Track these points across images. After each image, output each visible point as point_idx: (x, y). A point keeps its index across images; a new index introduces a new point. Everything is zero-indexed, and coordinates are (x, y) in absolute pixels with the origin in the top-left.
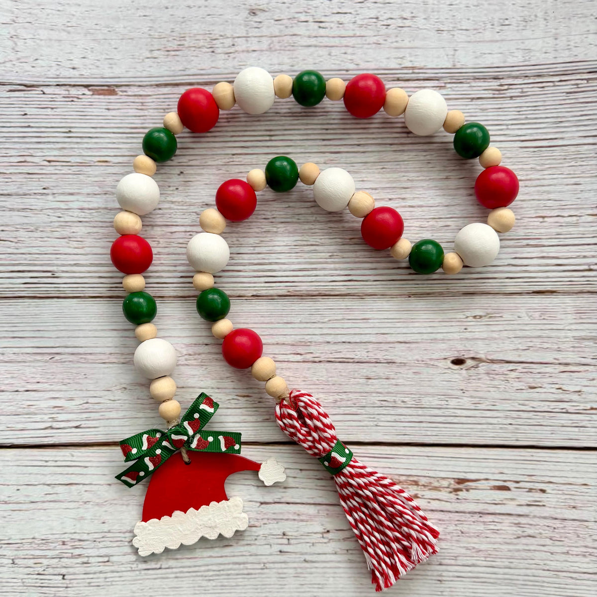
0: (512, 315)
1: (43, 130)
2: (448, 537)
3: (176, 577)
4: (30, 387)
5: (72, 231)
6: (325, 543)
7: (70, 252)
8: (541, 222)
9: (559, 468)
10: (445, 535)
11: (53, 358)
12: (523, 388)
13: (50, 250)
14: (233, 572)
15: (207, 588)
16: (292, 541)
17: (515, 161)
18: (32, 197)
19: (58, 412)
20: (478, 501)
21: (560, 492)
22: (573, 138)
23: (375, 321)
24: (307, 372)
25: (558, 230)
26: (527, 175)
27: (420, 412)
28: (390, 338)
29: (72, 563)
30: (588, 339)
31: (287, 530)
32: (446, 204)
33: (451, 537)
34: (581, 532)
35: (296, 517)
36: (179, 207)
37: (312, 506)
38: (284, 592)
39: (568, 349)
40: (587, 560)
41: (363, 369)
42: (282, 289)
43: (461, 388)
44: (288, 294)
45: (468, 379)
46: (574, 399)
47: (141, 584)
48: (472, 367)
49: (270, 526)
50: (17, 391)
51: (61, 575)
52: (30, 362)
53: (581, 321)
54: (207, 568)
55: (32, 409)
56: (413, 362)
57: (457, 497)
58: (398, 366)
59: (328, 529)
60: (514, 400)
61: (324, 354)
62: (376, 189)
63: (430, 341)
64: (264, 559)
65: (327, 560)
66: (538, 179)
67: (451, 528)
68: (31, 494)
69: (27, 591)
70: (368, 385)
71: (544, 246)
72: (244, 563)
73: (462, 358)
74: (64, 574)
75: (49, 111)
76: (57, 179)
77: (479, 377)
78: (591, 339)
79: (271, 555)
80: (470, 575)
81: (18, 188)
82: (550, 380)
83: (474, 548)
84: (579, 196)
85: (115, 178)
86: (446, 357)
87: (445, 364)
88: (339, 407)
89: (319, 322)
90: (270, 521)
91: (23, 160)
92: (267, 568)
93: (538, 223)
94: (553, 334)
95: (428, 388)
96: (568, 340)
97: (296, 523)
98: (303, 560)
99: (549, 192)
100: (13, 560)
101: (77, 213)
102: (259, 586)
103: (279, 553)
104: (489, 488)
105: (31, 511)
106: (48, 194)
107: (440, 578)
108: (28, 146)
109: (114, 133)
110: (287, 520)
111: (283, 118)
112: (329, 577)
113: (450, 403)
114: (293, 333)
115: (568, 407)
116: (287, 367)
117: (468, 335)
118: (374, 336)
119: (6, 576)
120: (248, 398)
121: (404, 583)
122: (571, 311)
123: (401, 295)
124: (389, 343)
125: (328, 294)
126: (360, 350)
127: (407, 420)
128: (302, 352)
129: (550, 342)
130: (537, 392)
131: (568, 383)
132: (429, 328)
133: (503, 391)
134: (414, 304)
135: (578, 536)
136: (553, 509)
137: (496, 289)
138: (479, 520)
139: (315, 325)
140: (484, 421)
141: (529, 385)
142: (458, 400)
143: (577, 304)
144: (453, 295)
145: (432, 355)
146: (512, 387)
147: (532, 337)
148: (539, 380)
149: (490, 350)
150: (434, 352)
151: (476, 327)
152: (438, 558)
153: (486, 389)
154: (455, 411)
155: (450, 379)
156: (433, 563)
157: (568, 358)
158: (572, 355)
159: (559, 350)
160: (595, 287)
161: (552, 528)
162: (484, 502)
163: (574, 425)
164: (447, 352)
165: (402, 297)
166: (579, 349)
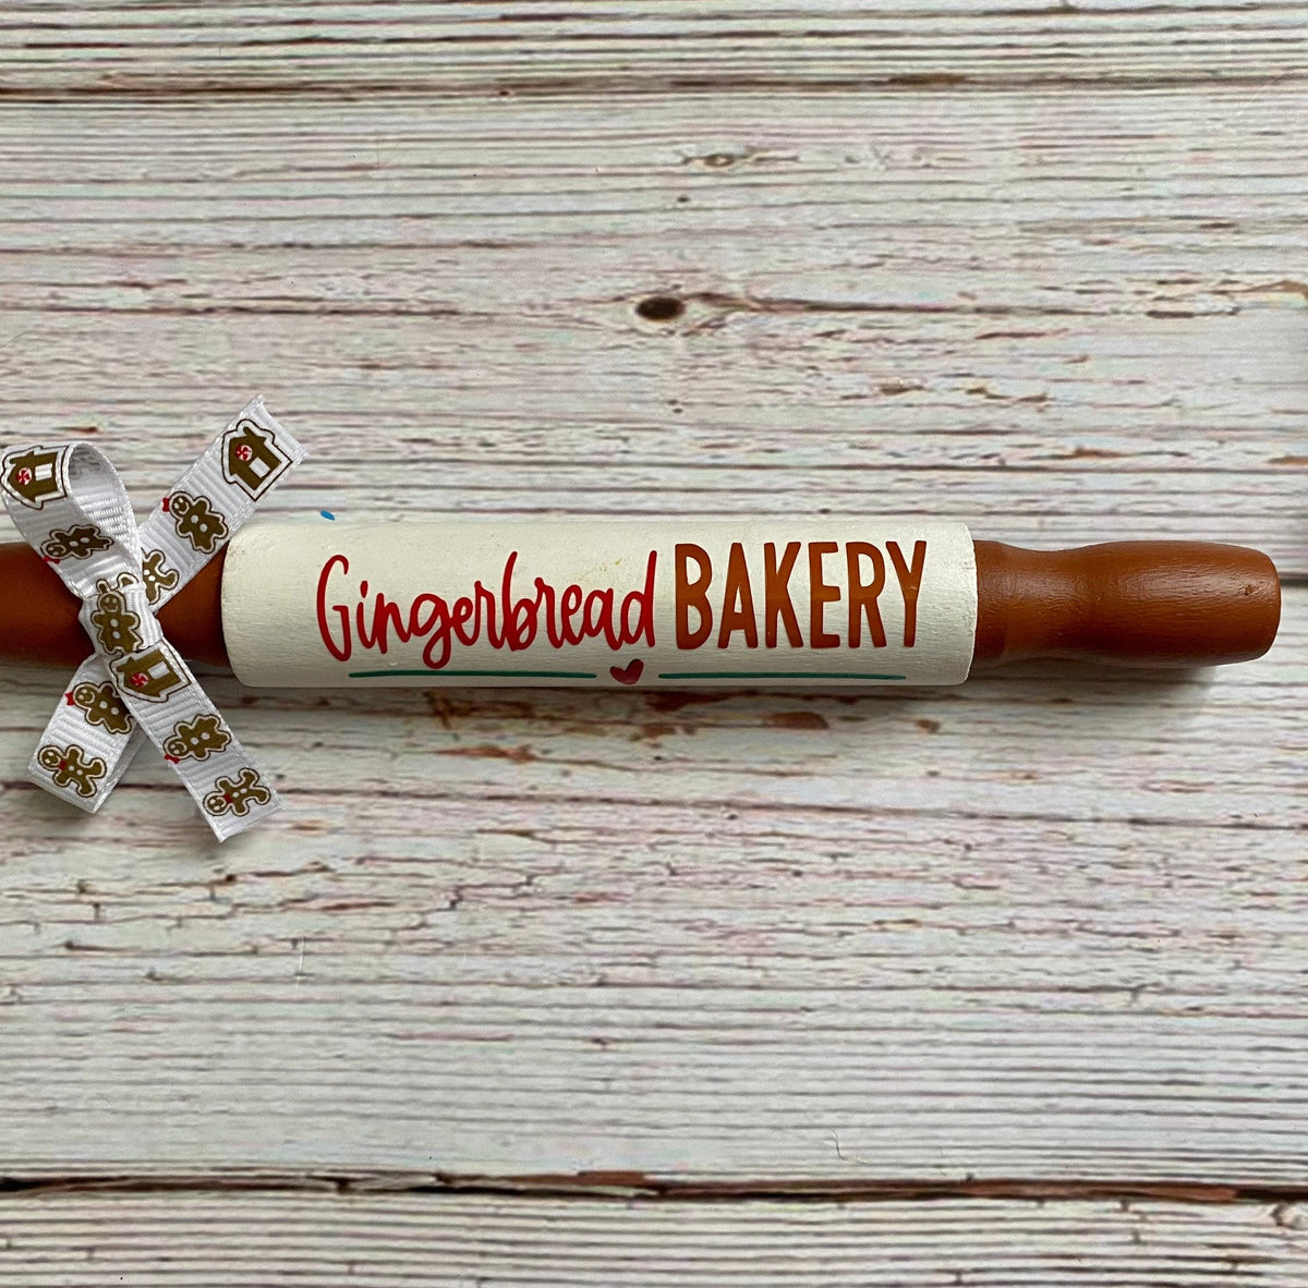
0: (828, 152)
2: (628, 888)
6: (221, 917)
10: (617, 881)
12: (865, 391)
16: (108, 913)
20: (722, 766)
21: (985, 729)
23: (394, 174)
24: (166, 344)
27: (540, 477)
28: (439, 232)
30: (1065, 231)
31: (91, 874)
33: (638, 889)
34: (1052, 854)
35: (124, 833)
38: (80, 1082)
39: (1005, 264)
40: (1071, 946)
41: (353, 334)
42: (81, 68)
43: (671, 395)
44: (104, 83)
46: (1024, 425)
48: (705, 325)
49: (35, 862)
53: (1041, 172)
56: (515, 309)
57: (656, 753)
58: (468, 326)
59: (229, 871)
60: (837, 432)
61: (222, 286)
63: (571, 241)
64: (11, 973)
65: (224, 975)
67: (637, 858)
70: (370, 388)
73: (673, 295)
77: (725, 358)
78: (1076, 229)
79: (37, 956)
80: (700, 1016)
82: (949, 363)
83: (711, 924)
86: (621, 293)
87: (618, 316)
89: (206, 179)
90: (34, 845)
92: (21, 1002)
94: (956, 213)
95: (566, 396)
96: (1003, 231)
97: (122, 850)
98: (144, 974)
103: (63, 951)
104: (760, 722)
107: (600, 1033)
112: (231, 1033)
113: (633, 445)
114: (119, 216)
115: (1005, 453)
116: (99, 327)
117: (691, 220)
118: (389, 223)
121: (483, 1050)
122: (1011, 140)
123: (475, 88)
124: (437, 246)
125: (237, 86)
126: (340, 270)
127: (498, 505)
128: (149, 279)
129: (945, 239)
130: (910, 406)
131: (1004, 373)
132: (565, 197)
133: (801, 403)
134: (521, 116)
135: (1043, 871)
136: (960, 785)
137: (778, 68)
138: (726, 828)
139: (195, 190)
140: (740, 505)
141: (883, 381)
142: (660, 436)
143: (1029, 120)
144: (644, 86)
145: (580, 286)
146: (829, 388)
147: (890, 225)
148: (914, 365)
149: (759, 269)
150: (582, 277)
151: (715, 194)
152: (596, 960)
153: (746, 399)
154: (653, 472)
155: (634, 369)
156: (579, 979)
157: (1003, 290)
158: (1014, 280)
159: (975, 266)
160: (1081, 65)
161: (962, 848)
162: (742, 767)
163: (1024, 508)
164: (624, 277)
165: (481, 92)
166: (1039, 262)
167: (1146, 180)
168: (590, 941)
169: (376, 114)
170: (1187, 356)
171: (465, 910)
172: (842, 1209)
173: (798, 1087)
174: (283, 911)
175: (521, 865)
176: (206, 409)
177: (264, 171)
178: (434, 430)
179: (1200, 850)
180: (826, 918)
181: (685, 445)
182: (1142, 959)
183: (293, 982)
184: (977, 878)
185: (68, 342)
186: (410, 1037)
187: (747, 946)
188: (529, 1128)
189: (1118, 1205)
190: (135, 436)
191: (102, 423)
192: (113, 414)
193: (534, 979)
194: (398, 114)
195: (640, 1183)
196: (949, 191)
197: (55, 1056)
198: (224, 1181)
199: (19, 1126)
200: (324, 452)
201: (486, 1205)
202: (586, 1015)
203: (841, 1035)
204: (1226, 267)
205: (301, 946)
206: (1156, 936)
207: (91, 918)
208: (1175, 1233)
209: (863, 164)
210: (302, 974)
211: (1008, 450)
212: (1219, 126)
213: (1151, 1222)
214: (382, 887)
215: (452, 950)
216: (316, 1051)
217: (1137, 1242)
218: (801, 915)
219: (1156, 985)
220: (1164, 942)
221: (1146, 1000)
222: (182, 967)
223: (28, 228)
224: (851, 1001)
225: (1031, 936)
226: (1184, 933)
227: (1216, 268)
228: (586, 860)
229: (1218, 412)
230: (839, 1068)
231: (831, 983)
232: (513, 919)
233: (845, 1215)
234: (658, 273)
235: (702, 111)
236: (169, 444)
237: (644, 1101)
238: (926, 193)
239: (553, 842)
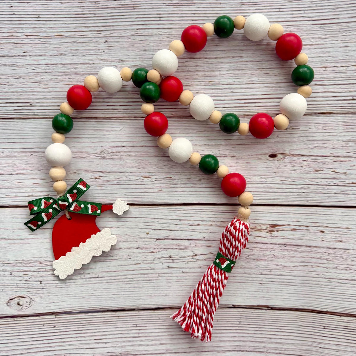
0: (306, 127)
1: (22, 16)
2: (266, 258)
3: (107, 282)
4: (19, 172)
5: (41, 78)
6: (194, 262)
7: (40, 91)
8: (324, 70)
9: (332, 218)
10: (264, 257)
11: (32, 154)
12: (312, 171)
13: (29, 90)
14: (141, 279)
15: (125, 289)
16: (175, 261)
17: (309, 33)
18: (17, 57)
19: (36, 186)
20: (283, 238)
21: (333, 233)
22: (345, 18)
25: (334, 75)
26: (316, 41)
27: (250, 186)
28: (232, 142)
29: (46, 274)
30: (351, 142)
31: (172, 255)
32: (267, 60)
33: (268, 258)
34: (345, 256)
35: (177, 247)
36: (105, 63)
37: (187, 241)
38: (171, 290)
39: (339, 148)
40: (347, 272)
42: (168, 113)
43: (275, 171)
44: (172, 116)
46: (342, 178)
47: (86, 286)
48: (281, 159)
49: (162, 252)
50: (11, 174)
51: (39, 281)
52: (19, 157)
53: (347, 131)
54: (125, 277)
55: (21, 185)
56: (246, 156)
57: (271, 235)
58: (237, 159)
59: (196, 254)
60: (306, 178)
62: (224, 51)
63: (256, 144)
64: (158, 271)
65: (195, 272)
66: (323, 44)
67: (268, 253)
68: (21, 235)
69: (19, 290)
71: (326, 85)
72: (147, 274)
73: (275, 153)
74: (41, 280)
75: (26, 5)
76: (32, 46)
77: (285, 165)
78: (353, 141)
79: (163, 269)
80: (279, 280)
81: (9, 52)
82: (328, 166)
83: (281, 265)
84: (347, 54)
85: (66, 45)
86: (266, 153)
87: (265, 157)
88: (202, 183)
89: (191, 133)
90: (162, 249)
91: (11, 35)
92: (160, 277)
93: (322, 71)
94: (330, 138)
95: (255, 171)
96: (339, 142)
97: (177, 250)
98: (181, 271)
99: (329, 52)
100: (11, 272)
101: (44, 67)
102: (156, 287)
103: (167, 268)
104: (290, 230)
105: (21, 245)
106: (26, 56)
107: (261, 282)
108: (13, 26)
109: (65, 18)
110: (172, 249)
111: (168, 7)
113: (268, 180)
115: (338, 182)
117: (279, 140)
118: (223, 141)
119: (7, 282)
120: (149, 179)
121: (240, 284)
122: (341, 125)
124: (232, 145)
126: (215, 149)
129: (328, 143)
130: (320, 174)
131: (339, 168)
133: (299, 173)
135: (343, 259)
136: (328, 243)
138: (284, 249)
139: (188, 135)
140: (288, 191)
141: (315, 169)
142: (272, 179)
143: (345, 121)
145: (258, 152)
146: (305, 170)
147: (317, 141)
148: (321, 166)
149: (292, 148)
150: (258, 150)
151: (284, 135)
152: (260, 270)
153: (289, 172)
154: (271, 185)
155: (268, 167)
156: (257, 273)
157: (339, 153)
158: (341, 151)
159: (333, 148)
161: (328, 254)
162: (287, 238)
163: (342, 193)
164: (267, 150)
165: (240, 117)
166: (346, 148)
168: (259, 267)
175: (247, 254)
176: (191, 174)
177: (201, 131)
181: (277, 180)
184: (330, 259)
185: (166, 162)
188: (248, 297)
190: (178, 179)
191: (173, 176)
192: (175, 175)
195: (267, 307)
196: (329, 134)
199: (160, 298)
201: (241, 310)
202: (259, 279)
207: (172, 262)
222: (188, 270)
225: (341, 270)
234: (273, 149)
236: (184, 180)
239: (253, 250)
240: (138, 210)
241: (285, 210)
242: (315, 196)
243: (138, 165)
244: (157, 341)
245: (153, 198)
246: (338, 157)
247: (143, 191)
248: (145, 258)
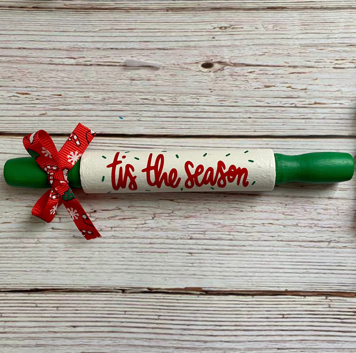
0: (251, 26)
2: (198, 214)
10: (195, 212)
12: (260, 87)
14: (10, 245)
16: (63, 220)
23: (139, 31)
24: (80, 73)
27: (176, 108)
28: (151, 46)
30: (312, 46)
33: (200, 214)
34: (308, 207)
38: (55, 264)
39: (296, 55)
40: (313, 230)
41: (128, 71)
42: (58, 3)
43: (210, 87)
44: (65, 7)
45: (215, 80)
46: (301, 96)
48: (219, 70)
53: (306, 31)
56: (170, 66)
59: (95, 209)
60: (253, 97)
61: (94, 59)
63: (184, 48)
67: (200, 207)
70: (132, 85)
73: (211, 62)
77: (224, 78)
78: (314, 46)
79: (44, 231)
80: (217, 247)
82: (282, 80)
83: (219, 224)
86: (197, 61)
87: (197, 67)
88: (107, 104)
89: (91, 31)
92: (40, 243)
94: (284, 42)
95: (183, 88)
96: (296, 47)
98: (72, 236)
103: (51, 230)
107: (191, 251)
112: (94, 251)
113: (200, 100)
114: (68, 40)
115: (296, 103)
116: (62, 69)
117: (215, 43)
118: (138, 43)
120: (27, 96)
121: (160, 255)
122: (298, 23)
123: (160, 9)
124: (150, 49)
125: (99, 8)
126: (125, 55)
127: (165, 116)
128: (75, 56)
129: (281, 48)
130: (272, 91)
131: (297, 82)
132: (183, 37)
133: (244, 90)
134: (172, 17)
135: (306, 211)
136: (284, 189)
137: (238, 5)
138: (223, 199)
139: (88, 34)
140: (228, 116)
141: (265, 84)
142: (207, 98)
143: (303, 18)
144: (203, 9)
145: (186, 59)
146: (251, 86)
147: (267, 45)
148: (273, 80)
149: (233, 55)
150: (188, 57)
151: (222, 37)
152: (190, 232)
153: (229, 88)
154: (205, 107)
155: (200, 81)
156: (185, 237)
157: (296, 61)
158: (299, 59)
159: (289, 55)
160: (316, 4)
161: (284, 205)
163: (301, 117)
164: (198, 57)
165: (162, 11)
166: (305, 54)
167: (333, 33)
168: (188, 228)
169: (135, 16)
170: (343, 79)
171: (156, 220)
172: (253, 298)
173: (242, 266)
174: (109, 220)
175: (170, 208)
176: (90, 90)
177: (106, 30)
178: (149, 96)
179: (346, 205)
180: (249, 222)
181: (213, 100)
182: (331, 234)
183: (111, 238)
184: (288, 212)
185: (54, 72)
186: (141, 252)
187: (229, 229)
188: (172, 276)
189: (325, 298)
190: (71, 97)
191: (63, 93)
192: (66, 91)
193: (174, 237)
194: (140, 16)
195: (200, 290)
196: (282, 36)
197: (49, 257)
198: (92, 290)
199: (40, 275)
200: (120, 102)
201: (161, 296)
202: (187, 247)
203: (253, 253)
204: (353, 56)
205: (113, 229)
206: (334, 228)
207: (58, 221)
208: (339, 305)
209: (260, 29)
210: (113, 236)
211: (297, 102)
212: (352, 20)
213: (333, 302)
214: (134, 213)
215: (153, 230)
216: (117, 256)
217: (330, 307)
218: (242, 222)
219: (334, 240)
220: (337, 229)
221: (332, 244)
223: (44, 43)
224: (255, 244)
225: (303, 228)
226: (342, 227)
227: (351, 56)
228: (187, 207)
229: (351, 93)
230: (252, 261)
231: (250, 239)
232: (168, 222)
233: (254, 299)
235: (219, 16)
236: (80, 99)
237: (202, 269)
238: (276, 36)
239: (179, 203)
240: (9, 142)
241: (225, 144)
242: (265, 122)
243: (13, 75)
244: (32, 341)
245: (32, 125)
246: (295, 67)
247: (18, 115)
248: (18, 214)
